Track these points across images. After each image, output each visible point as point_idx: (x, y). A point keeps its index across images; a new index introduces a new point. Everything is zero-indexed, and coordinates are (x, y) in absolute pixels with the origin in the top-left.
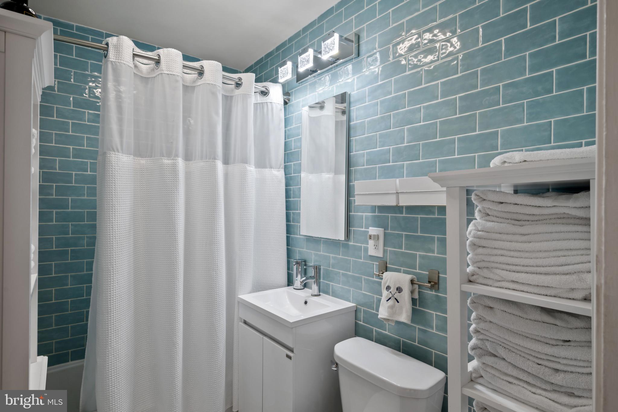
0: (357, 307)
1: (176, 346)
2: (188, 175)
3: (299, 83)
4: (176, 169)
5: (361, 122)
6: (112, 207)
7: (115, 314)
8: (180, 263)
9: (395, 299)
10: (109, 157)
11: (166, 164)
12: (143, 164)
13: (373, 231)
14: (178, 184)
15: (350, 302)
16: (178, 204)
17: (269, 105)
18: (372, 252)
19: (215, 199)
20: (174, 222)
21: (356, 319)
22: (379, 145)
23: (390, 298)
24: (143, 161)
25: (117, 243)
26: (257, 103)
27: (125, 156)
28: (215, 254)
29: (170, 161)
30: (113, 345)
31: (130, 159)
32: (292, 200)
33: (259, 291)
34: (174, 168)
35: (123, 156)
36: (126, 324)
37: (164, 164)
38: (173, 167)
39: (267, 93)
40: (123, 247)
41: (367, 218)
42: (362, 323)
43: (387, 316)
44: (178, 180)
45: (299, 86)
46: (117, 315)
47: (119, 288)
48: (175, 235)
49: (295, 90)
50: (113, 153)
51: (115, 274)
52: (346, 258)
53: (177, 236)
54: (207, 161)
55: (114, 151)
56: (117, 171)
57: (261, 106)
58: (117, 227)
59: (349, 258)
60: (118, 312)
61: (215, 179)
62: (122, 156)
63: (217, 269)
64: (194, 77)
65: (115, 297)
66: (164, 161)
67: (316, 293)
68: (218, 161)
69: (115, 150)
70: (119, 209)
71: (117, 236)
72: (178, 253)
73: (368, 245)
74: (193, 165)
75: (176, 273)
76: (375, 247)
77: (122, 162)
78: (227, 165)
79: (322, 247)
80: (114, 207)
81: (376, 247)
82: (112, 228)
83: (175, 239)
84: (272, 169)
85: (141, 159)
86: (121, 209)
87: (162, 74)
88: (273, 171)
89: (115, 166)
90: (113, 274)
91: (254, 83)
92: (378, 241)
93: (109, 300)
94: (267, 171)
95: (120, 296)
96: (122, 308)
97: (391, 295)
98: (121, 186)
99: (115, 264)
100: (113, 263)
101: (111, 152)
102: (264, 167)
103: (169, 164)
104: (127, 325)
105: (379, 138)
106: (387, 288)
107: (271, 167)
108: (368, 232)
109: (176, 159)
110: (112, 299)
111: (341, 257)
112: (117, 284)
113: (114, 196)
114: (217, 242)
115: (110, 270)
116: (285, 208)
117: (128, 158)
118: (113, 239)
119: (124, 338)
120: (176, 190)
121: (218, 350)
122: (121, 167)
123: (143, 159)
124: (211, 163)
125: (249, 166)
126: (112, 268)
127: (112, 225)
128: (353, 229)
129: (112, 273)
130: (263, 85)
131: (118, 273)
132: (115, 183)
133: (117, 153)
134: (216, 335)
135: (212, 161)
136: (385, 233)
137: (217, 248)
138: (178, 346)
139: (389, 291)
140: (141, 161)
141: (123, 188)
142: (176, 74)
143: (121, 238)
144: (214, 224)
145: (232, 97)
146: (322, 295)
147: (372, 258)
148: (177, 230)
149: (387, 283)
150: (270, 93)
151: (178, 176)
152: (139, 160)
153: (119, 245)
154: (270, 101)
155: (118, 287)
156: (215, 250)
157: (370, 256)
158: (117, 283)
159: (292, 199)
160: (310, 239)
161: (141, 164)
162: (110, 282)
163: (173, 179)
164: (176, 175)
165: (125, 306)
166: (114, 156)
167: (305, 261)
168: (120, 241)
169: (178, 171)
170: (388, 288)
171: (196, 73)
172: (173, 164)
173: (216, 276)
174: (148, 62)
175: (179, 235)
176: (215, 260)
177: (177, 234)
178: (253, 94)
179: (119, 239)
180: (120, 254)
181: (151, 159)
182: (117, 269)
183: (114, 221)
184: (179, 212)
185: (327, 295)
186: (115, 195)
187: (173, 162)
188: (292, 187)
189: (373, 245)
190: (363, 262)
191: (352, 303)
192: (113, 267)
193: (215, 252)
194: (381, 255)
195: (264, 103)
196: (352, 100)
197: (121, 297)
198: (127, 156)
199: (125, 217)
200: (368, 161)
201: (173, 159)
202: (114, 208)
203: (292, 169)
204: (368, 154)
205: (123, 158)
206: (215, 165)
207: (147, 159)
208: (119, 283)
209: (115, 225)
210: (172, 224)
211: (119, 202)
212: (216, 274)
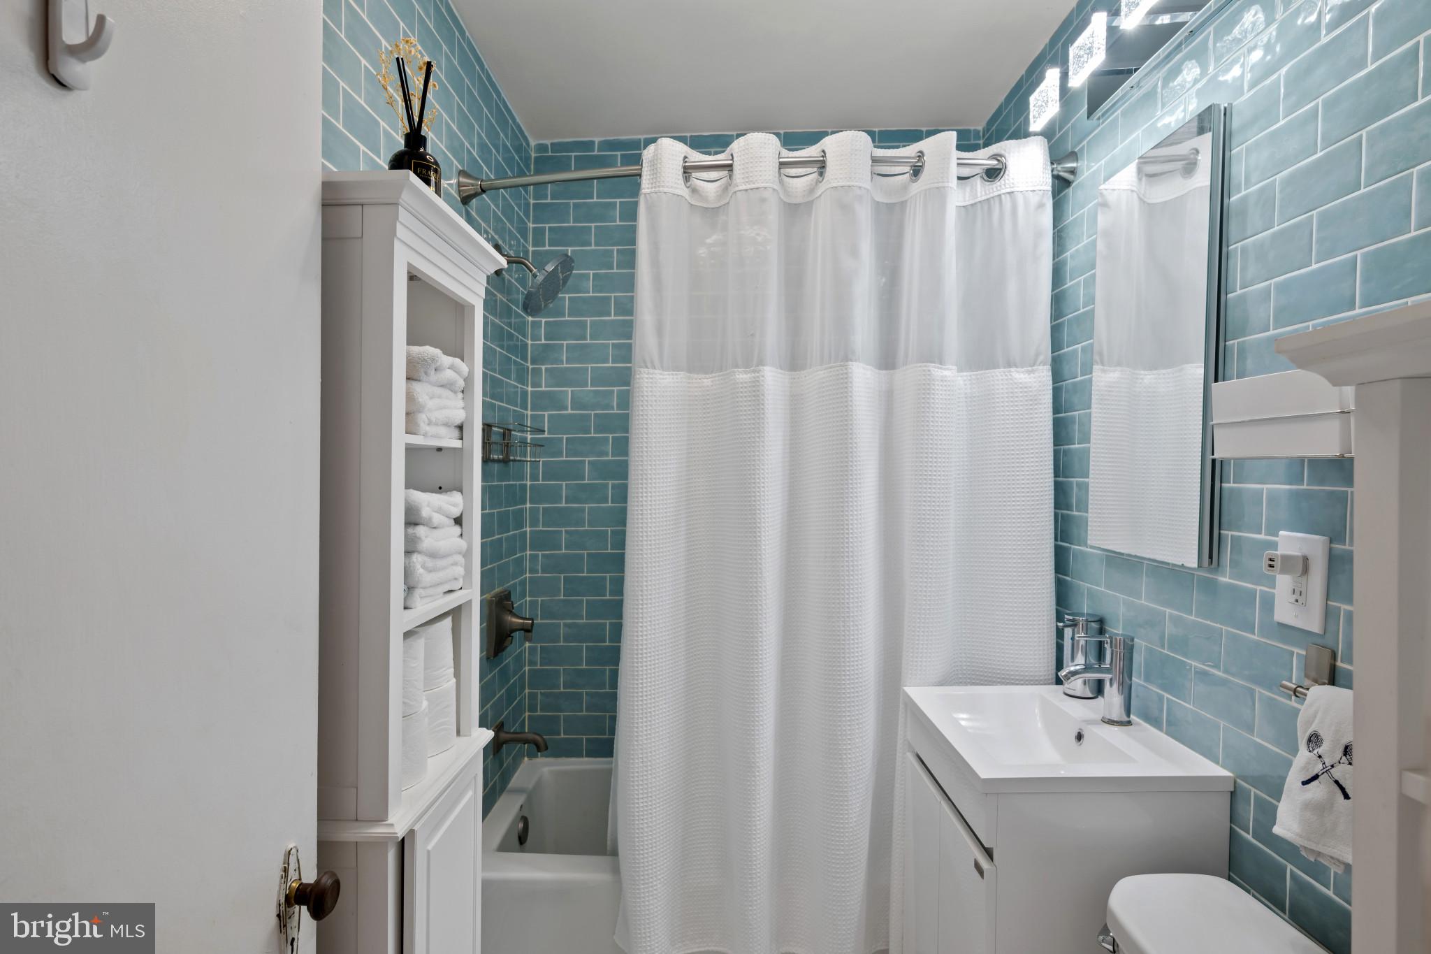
0: (1235, 782)
1: (753, 772)
2: (795, 402)
3: (1099, 119)
4: (758, 391)
5: (1262, 190)
6: (641, 475)
7: (645, 681)
8: (764, 593)
9: (1337, 782)
10: (639, 379)
11: (742, 383)
12: (708, 386)
13: (1290, 542)
14: (763, 423)
15: (1217, 763)
16: (762, 467)
17: (1007, 201)
18: (1285, 612)
19: (846, 453)
20: (754, 505)
21: (1232, 819)
22: (1318, 253)
23: (1316, 777)
24: (707, 381)
25: (650, 545)
26: (975, 204)
27: (669, 375)
28: (843, 580)
29: (749, 375)
30: (641, 740)
31: (677, 379)
32: (1076, 449)
33: (966, 684)
34: (756, 392)
35: (664, 375)
36: (668, 705)
37: (738, 383)
38: (754, 386)
39: (1001, 169)
40: (662, 552)
41: (1273, 498)
42: (1249, 837)
43: (1297, 835)
44: (763, 414)
45: (1099, 126)
46: (649, 684)
47: (653, 632)
48: (755, 532)
49: (1089, 140)
50: (646, 370)
51: (646, 604)
52: (1209, 622)
53: (759, 537)
54: (831, 368)
55: (647, 367)
56: (651, 406)
57: (986, 207)
58: (650, 514)
59: (1218, 625)
60: (650, 678)
61: (846, 406)
62: (661, 374)
63: (848, 617)
64: (812, 180)
65: (646, 649)
66: (738, 377)
67: (1115, 717)
68: (854, 363)
69: (649, 365)
70: (655, 479)
71: (650, 532)
72: (761, 573)
73: (1274, 588)
74: (807, 378)
75: (756, 615)
76: (1295, 597)
77: (660, 387)
78: (892, 371)
79: (1144, 583)
80: (646, 475)
81: (1299, 596)
82: (642, 514)
83: (755, 541)
84: (1012, 369)
85: (703, 376)
86: (659, 478)
87: (735, 192)
88: (1013, 374)
89: (647, 396)
90: (642, 605)
91: (956, 154)
92: (1304, 578)
93: (636, 652)
94: (998, 374)
95: (654, 648)
96: (658, 672)
97: (1320, 766)
98: (659, 433)
99: (646, 586)
100: (642, 582)
101: (642, 370)
102: (992, 365)
103: (746, 383)
104: (669, 707)
105: (1319, 230)
106: (1309, 741)
107: (1009, 364)
108: (1274, 546)
109: (760, 370)
110: (640, 652)
111: (1193, 618)
112: (649, 623)
113: (646, 454)
114: (848, 552)
115: (637, 596)
116: (1052, 471)
117: (673, 378)
118: (642, 537)
119: (662, 731)
120: (759, 437)
121: (846, 805)
122: (659, 396)
123: (707, 376)
124: (838, 370)
125: (941, 368)
126: (641, 593)
127: (641, 510)
128: (1230, 533)
129: (641, 602)
130: (991, 153)
131: (651, 604)
132: (646, 429)
133: (651, 371)
134: (841, 768)
135: (841, 366)
136: (1331, 549)
137: (848, 566)
138: (758, 772)
139: (1315, 752)
140: (704, 380)
141: (663, 437)
142: (763, 185)
143: (658, 535)
144: (842, 511)
145: (903, 204)
146: (1138, 724)
147: (1286, 630)
148: (759, 523)
149: (1313, 721)
150: (1008, 169)
151: (762, 407)
152: (700, 379)
153: (654, 549)
154: (1008, 190)
155: (650, 630)
156: (843, 571)
157: (1281, 625)
158: (650, 621)
159: (1077, 446)
160: (1116, 560)
161: (704, 387)
162: (637, 618)
163: (753, 412)
164: (758, 405)
165: (665, 670)
166: (646, 376)
167: (1101, 621)
168: (655, 540)
169: (763, 395)
170: (1314, 740)
171: (815, 169)
172: (754, 382)
173: (844, 631)
174: (718, 175)
175: (763, 534)
176: (843, 594)
177: (760, 532)
178: (954, 182)
179: (654, 538)
180: (654, 567)
181: (722, 375)
182: (650, 595)
183: (646, 501)
184: (763, 483)
185: (1155, 727)
186: (647, 452)
187: (754, 378)
188: (1077, 413)
189: (1291, 591)
190: (1257, 643)
191: (1222, 766)
192: (642, 591)
193: (843, 576)
194: (1315, 626)
195: (993, 197)
196: (1236, 123)
197: (658, 651)
198: (673, 375)
199: (666, 495)
200: (1280, 311)
201: (754, 371)
202: (645, 477)
203: (1077, 364)
204: (1281, 288)
205: (663, 379)
206: (846, 373)
207: (714, 375)
208: (653, 623)
209: (646, 510)
210: (750, 510)
211: (655, 465)
212: (844, 626)
